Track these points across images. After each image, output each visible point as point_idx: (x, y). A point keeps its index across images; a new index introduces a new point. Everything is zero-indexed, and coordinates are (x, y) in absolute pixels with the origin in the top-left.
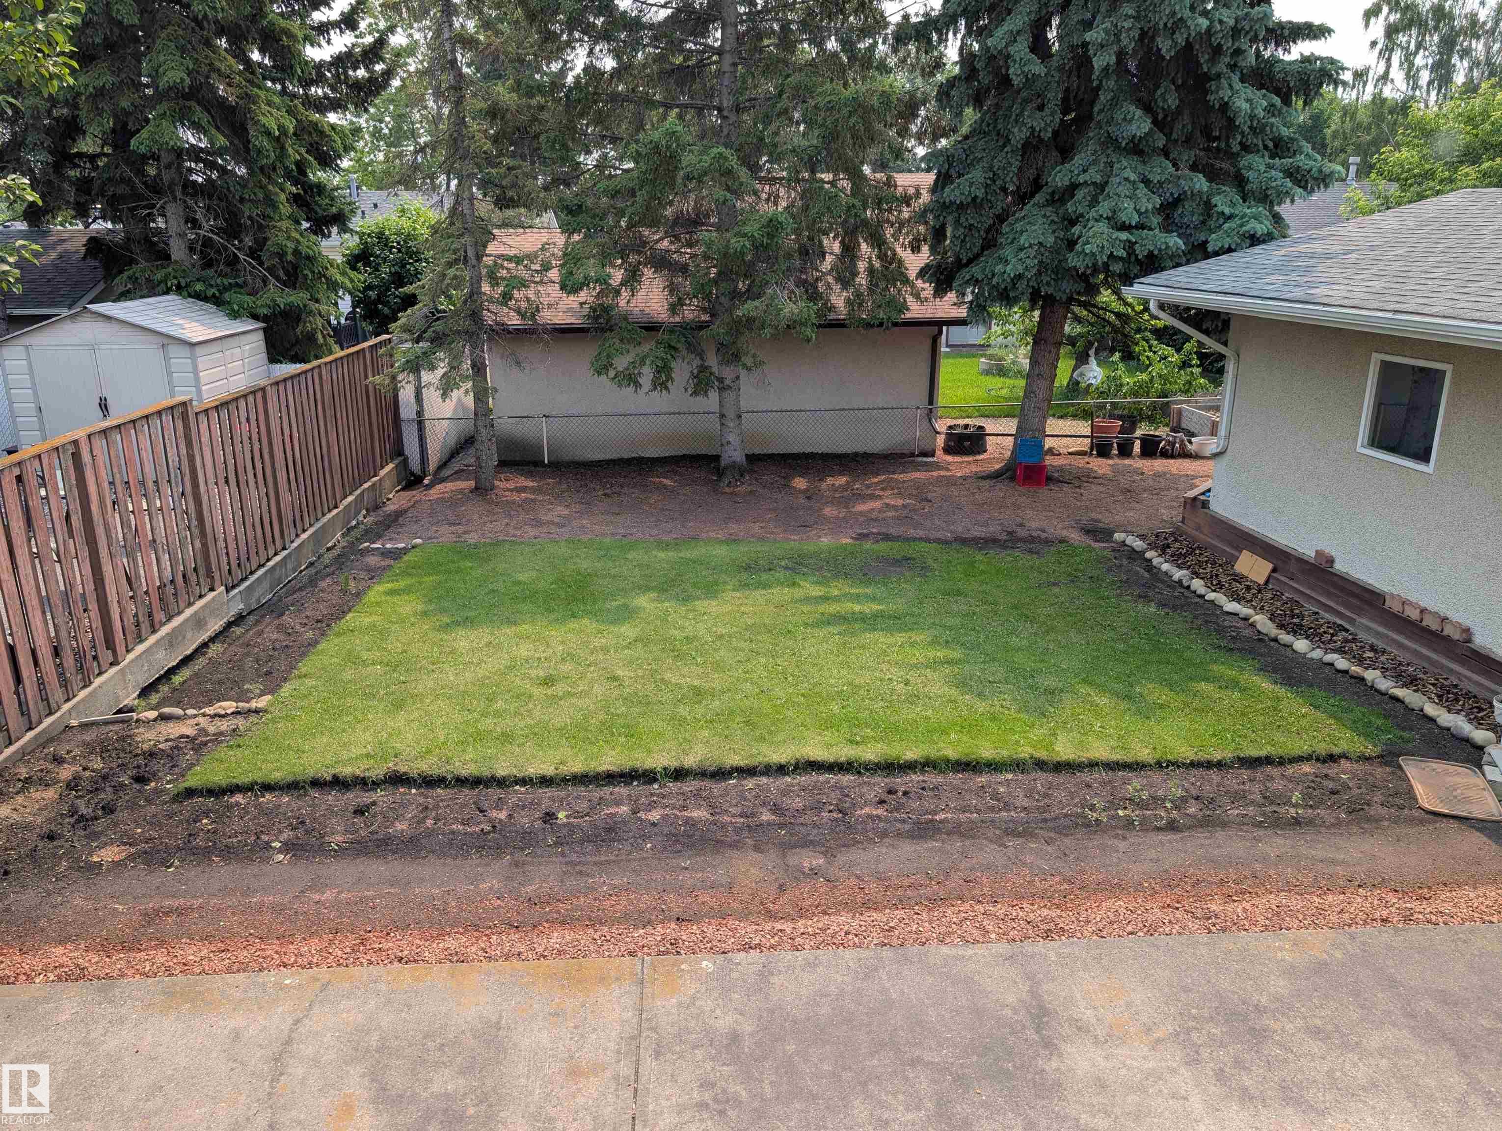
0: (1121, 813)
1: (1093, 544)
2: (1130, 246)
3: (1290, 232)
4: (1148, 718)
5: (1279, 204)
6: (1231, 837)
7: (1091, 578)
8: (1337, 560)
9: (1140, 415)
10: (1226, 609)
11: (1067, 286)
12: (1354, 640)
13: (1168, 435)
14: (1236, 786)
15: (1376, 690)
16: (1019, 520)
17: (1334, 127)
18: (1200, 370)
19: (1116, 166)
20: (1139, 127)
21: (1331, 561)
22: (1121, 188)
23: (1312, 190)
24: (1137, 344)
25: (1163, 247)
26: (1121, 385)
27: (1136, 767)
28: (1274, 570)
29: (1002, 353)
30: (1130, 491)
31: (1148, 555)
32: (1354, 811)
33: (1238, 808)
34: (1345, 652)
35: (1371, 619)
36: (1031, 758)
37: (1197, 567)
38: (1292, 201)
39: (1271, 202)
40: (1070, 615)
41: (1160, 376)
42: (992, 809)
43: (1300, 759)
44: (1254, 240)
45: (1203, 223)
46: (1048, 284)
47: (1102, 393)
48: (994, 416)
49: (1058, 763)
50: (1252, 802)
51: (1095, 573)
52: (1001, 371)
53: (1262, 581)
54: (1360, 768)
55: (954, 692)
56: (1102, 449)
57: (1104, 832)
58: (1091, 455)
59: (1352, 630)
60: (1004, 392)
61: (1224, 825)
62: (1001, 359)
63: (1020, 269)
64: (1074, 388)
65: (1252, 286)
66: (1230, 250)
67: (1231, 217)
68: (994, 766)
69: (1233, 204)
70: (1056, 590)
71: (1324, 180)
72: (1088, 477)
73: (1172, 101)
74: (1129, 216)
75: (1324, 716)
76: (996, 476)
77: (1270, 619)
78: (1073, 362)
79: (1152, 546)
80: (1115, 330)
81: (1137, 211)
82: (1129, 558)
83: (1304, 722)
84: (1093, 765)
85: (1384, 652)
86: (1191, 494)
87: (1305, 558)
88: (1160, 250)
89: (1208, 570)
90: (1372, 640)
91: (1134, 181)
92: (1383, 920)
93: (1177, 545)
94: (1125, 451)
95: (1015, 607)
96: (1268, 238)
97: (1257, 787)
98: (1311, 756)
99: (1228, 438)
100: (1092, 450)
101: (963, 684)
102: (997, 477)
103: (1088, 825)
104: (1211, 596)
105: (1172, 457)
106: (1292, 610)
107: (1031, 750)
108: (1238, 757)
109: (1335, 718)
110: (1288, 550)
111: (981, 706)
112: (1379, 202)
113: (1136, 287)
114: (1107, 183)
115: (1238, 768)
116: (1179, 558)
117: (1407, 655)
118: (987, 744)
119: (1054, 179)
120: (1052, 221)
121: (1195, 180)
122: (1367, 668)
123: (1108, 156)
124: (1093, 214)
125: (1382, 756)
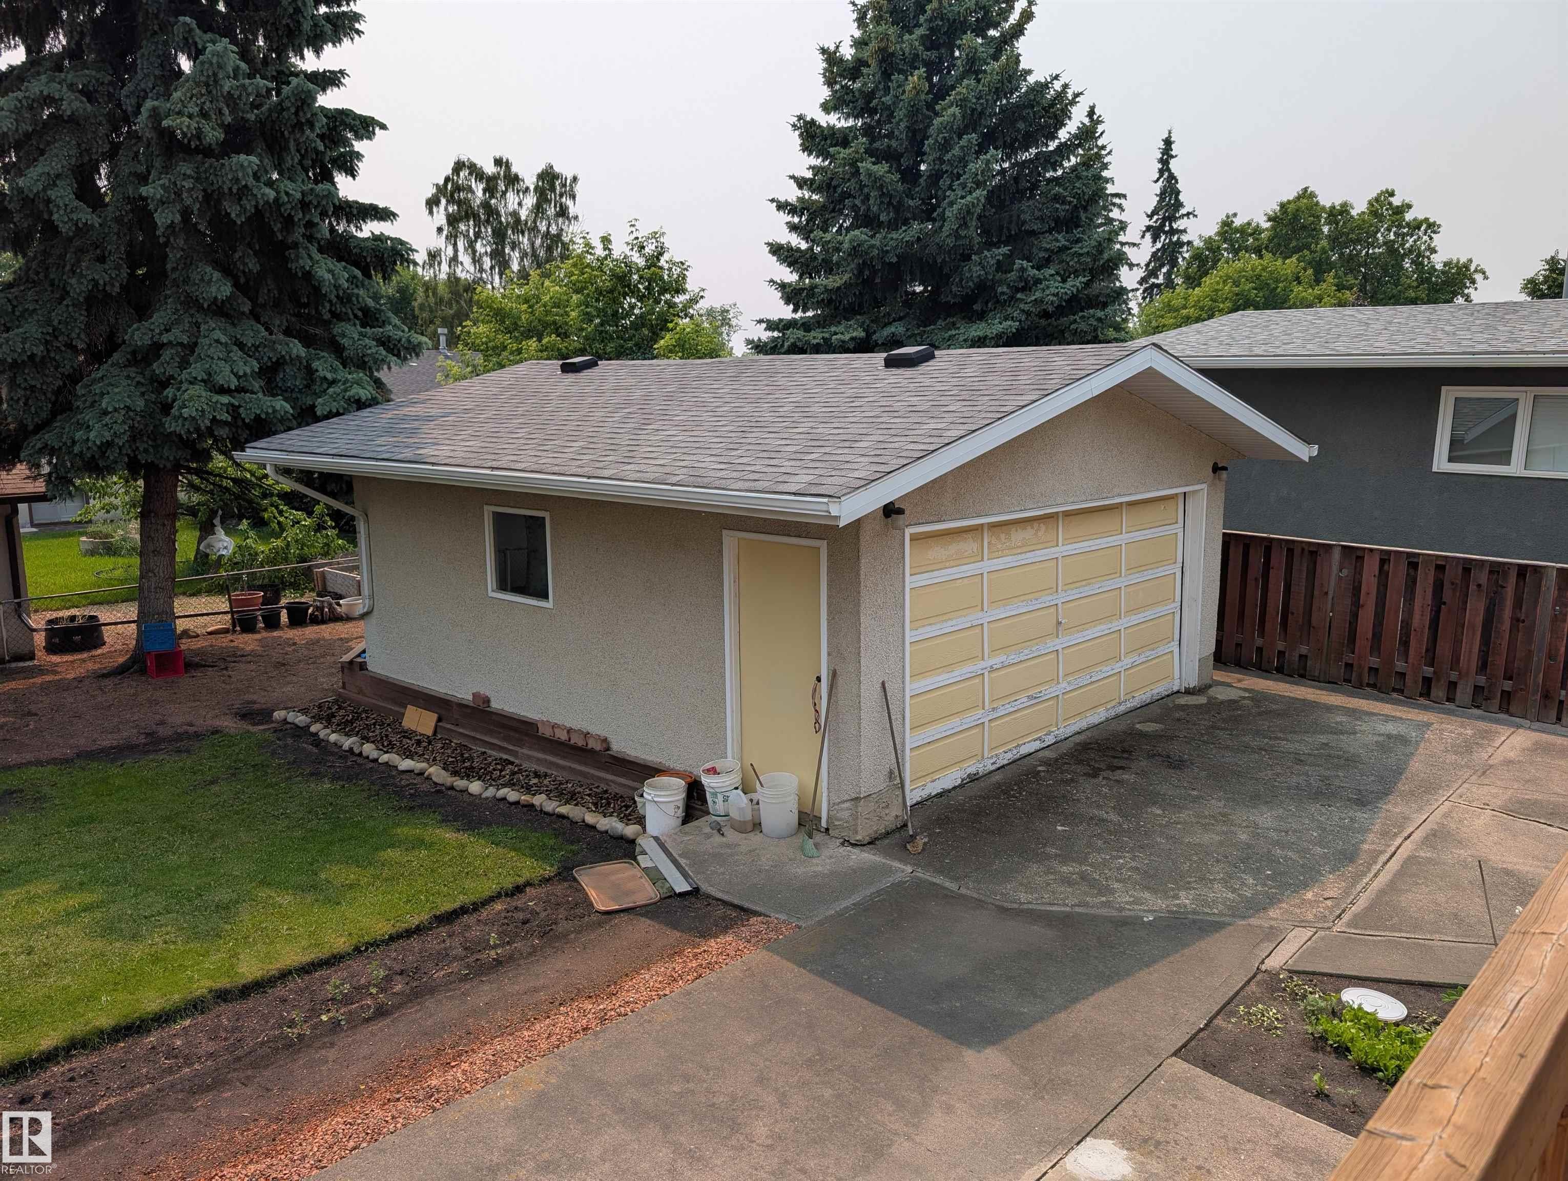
0: (324, 1018)
1: (251, 728)
2: (234, 410)
3: (392, 396)
4: (338, 903)
5: (378, 370)
6: (440, 1001)
7: (253, 766)
8: (492, 699)
9: (283, 583)
10: (400, 768)
11: (169, 453)
12: (520, 771)
13: (315, 601)
14: (437, 947)
15: (546, 813)
16: (158, 717)
17: (419, 300)
18: (336, 532)
19: (203, 327)
20: (219, 289)
21: (487, 701)
22: (212, 350)
23: (405, 359)
24: (266, 510)
25: (270, 411)
26: (257, 554)
27: (332, 961)
28: (439, 720)
29: (106, 529)
30: (284, 665)
31: (313, 729)
32: (545, 934)
33: (442, 969)
34: (514, 785)
35: (531, 748)
36: (211, 991)
37: (366, 731)
38: (389, 368)
39: (370, 368)
40: (237, 813)
41: (297, 541)
42: (170, 1070)
43: (492, 899)
44: (360, 405)
45: (308, 386)
46: (146, 451)
47: (236, 563)
48: (108, 603)
49: (244, 986)
50: (455, 958)
51: (258, 760)
52: (111, 550)
53: (429, 732)
54: (542, 891)
55: (98, 944)
56: (245, 624)
57: (309, 1046)
58: (234, 631)
59: (517, 761)
60: (118, 573)
61: (432, 991)
62: (107, 536)
63: (108, 436)
64: (203, 561)
65: (365, 448)
66: (338, 414)
67: (333, 382)
68: (163, 1018)
69: (334, 370)
70: (215, 788)
71: (414, 350)
72: (237, 656)
73: (253, 265)
74: (225, 377)
75: (505, 851)
76: (121, 671)
77: (444, 769)
78: (198, 534)
79: (316, 719)
80: (237, 497)
81: (236, 375)
82: (293, 736)
83: (489, 862)
84: (284, 975)
85: (546, 775)
86: (346, 658)
87: (464, 702)
88: (267, 413)
89: (377, 732)
90: (534, 767)
91: (226, 343)
92: (584, 1030)
93: (342, 712)
94: (272, 622)
95: (168, 819)
96: (372, 403)
97: (457, 941)
98: (499, 893)
99: (372, 597)
100: (234, 626)
101: (109, 930)
102: (123, 672)
103: (289, 1045)
104: (385, 758)
105: (323, 622)
106: (462, 755)
107: (208, 983)
108: (435, 916)
109: (515, 850)
110: (449, 698)
111: (138, 951)
112: (469, 369)
113: (249, 452)
114: (196, 344)
115: (438, 927)
116: (346, 726)
117: (564, 774)
118: (152, 994)
119: (132, 336)
120: (138, 383)
121: (291, 345)
122: (534, 795)
123: (192, 316)
124: (184, 375)
125: (559, 874)
